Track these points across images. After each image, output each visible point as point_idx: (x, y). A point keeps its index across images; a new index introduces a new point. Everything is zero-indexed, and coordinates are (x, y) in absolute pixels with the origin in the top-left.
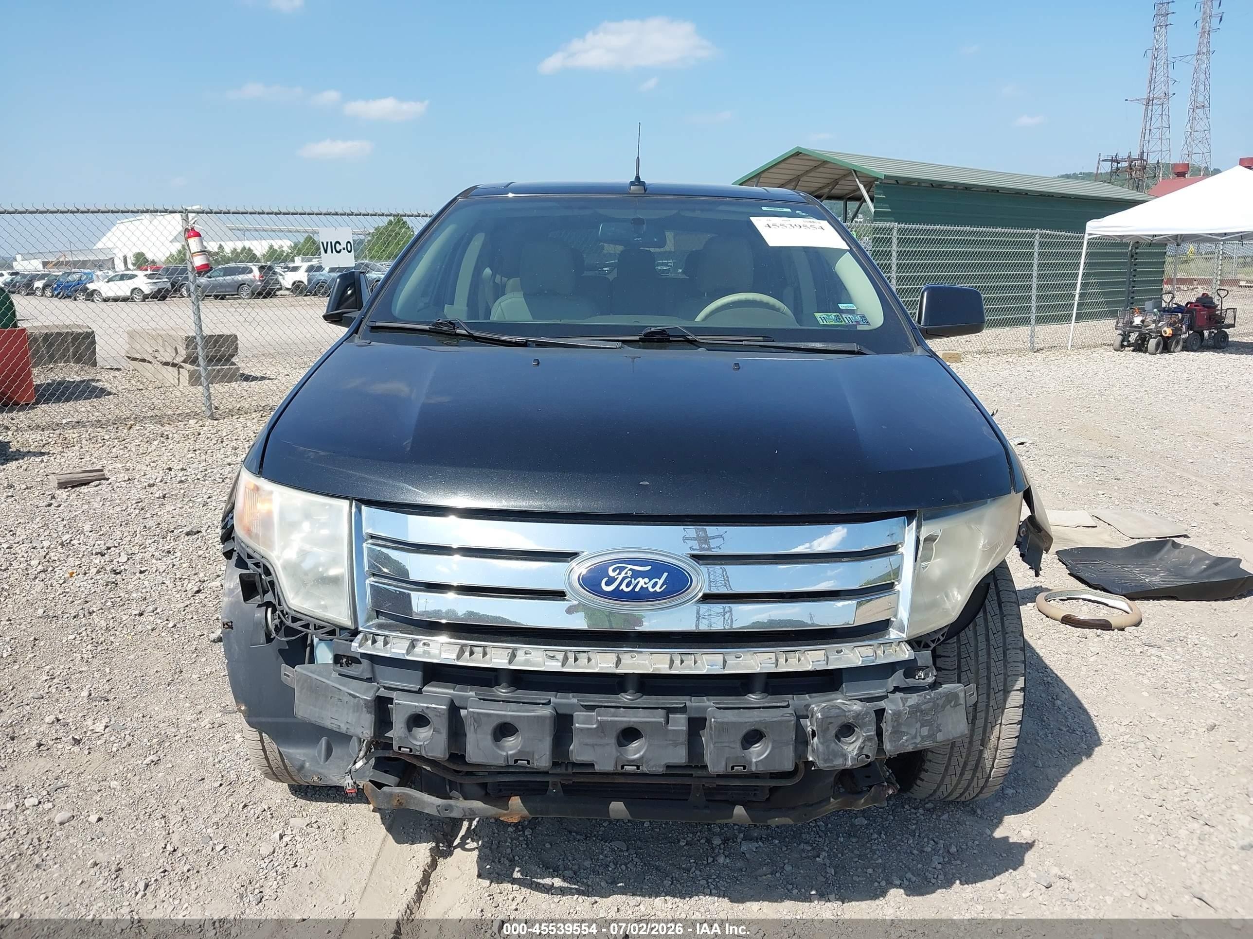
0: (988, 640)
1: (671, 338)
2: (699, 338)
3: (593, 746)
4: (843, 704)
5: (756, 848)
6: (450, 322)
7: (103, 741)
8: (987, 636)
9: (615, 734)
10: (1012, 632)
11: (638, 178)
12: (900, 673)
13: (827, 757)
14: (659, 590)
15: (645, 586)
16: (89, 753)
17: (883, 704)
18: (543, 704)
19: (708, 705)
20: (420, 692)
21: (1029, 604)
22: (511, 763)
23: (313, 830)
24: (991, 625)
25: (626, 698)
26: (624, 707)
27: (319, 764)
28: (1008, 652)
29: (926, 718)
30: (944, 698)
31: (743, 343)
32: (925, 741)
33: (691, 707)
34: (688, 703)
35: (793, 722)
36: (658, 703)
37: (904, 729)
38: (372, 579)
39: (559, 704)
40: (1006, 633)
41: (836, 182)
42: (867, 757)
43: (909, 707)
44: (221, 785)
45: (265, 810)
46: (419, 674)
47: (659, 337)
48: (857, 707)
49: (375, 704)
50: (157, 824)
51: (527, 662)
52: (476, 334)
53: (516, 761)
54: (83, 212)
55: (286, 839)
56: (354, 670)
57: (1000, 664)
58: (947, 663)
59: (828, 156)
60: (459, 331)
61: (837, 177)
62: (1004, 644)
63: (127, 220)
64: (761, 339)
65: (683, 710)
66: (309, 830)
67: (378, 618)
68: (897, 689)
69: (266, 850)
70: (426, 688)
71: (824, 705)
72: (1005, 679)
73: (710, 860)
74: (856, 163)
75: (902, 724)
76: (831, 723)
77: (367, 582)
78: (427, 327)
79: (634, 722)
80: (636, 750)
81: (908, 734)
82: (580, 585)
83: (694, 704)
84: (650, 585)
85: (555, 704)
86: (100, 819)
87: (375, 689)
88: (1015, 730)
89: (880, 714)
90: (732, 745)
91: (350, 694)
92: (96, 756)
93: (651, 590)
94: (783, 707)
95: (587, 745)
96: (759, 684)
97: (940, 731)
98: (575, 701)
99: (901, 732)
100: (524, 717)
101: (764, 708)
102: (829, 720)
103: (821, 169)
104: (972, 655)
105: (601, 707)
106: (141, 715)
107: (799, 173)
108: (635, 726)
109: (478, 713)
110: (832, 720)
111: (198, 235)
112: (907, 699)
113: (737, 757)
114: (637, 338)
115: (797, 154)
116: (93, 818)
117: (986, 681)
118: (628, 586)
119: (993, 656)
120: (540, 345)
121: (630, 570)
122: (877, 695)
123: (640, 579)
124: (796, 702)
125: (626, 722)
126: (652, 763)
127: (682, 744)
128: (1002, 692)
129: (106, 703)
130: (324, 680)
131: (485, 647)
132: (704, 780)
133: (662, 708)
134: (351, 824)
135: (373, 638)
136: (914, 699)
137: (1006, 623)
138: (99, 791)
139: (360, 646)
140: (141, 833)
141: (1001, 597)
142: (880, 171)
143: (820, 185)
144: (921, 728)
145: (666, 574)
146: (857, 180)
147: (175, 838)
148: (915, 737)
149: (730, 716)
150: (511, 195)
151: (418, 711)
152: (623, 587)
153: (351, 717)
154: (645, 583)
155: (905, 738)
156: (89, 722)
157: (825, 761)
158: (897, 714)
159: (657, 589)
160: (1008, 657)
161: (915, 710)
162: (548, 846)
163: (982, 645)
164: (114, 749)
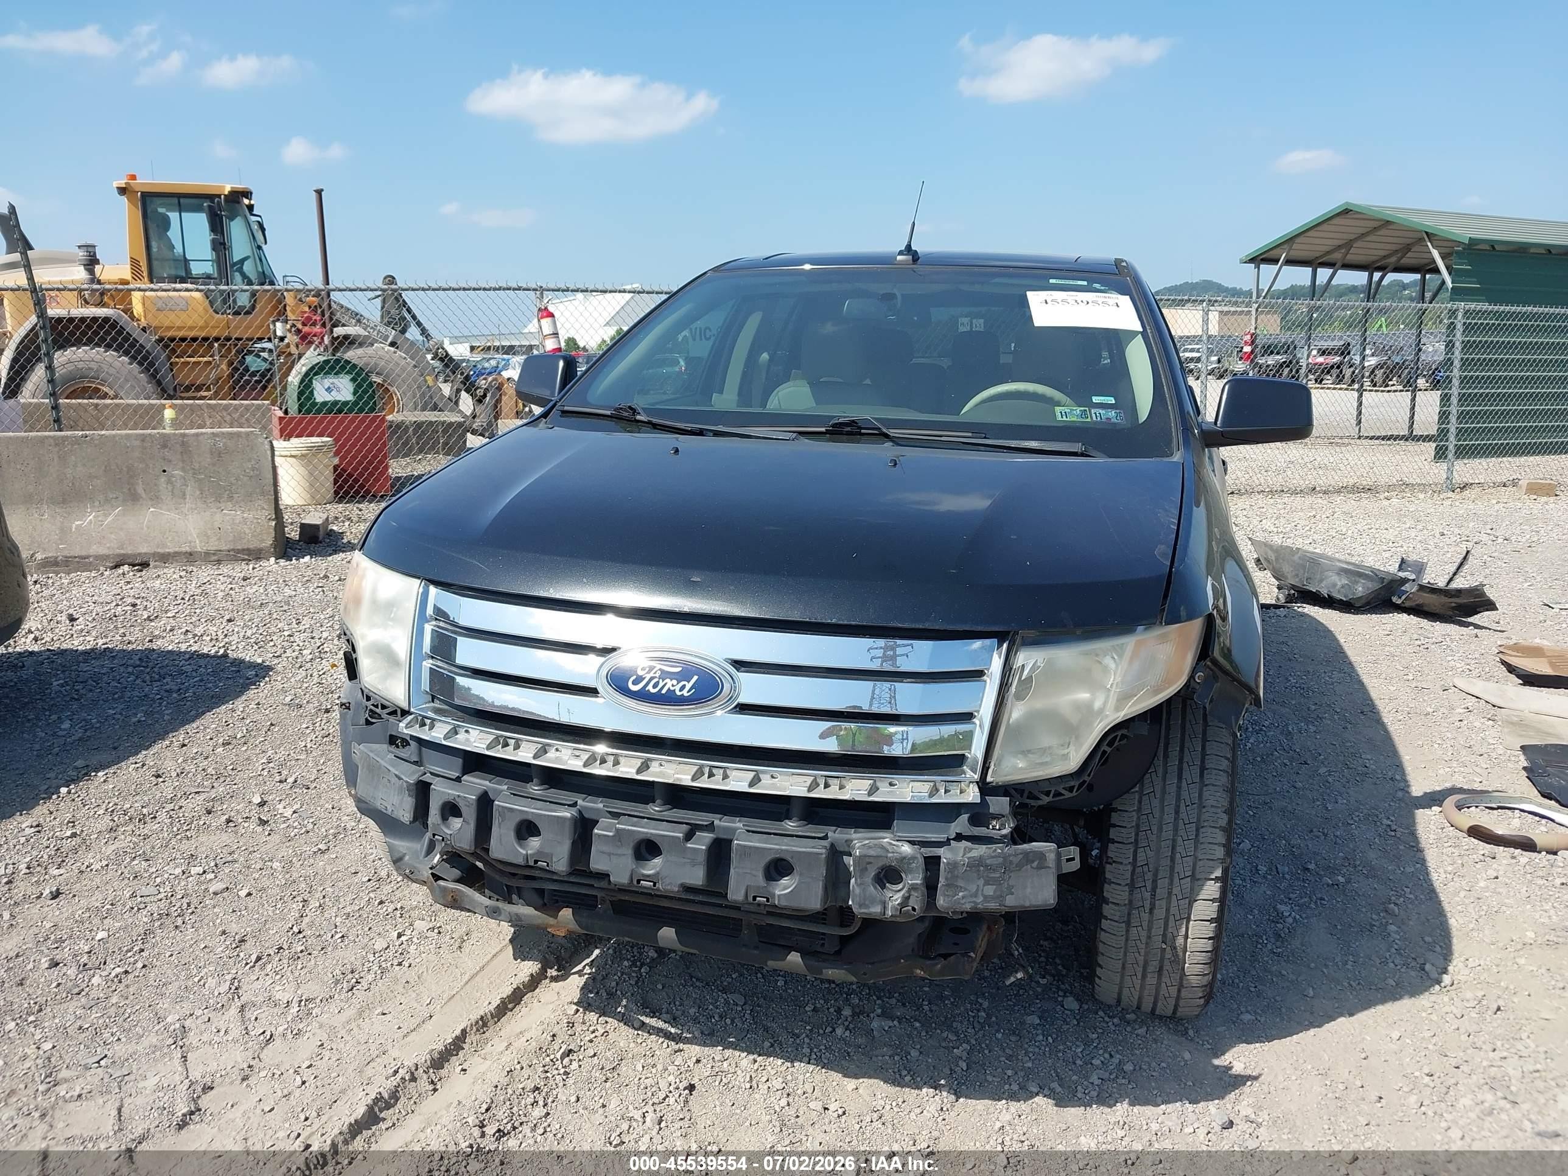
0: (1177, 812)
1: (863, 431)
2: (892, 432)
3: (609, 854)
4: (891, 844)
5: (890, 1027)
6: (630, 407)
7: (285, 825)
8: (1177, 808)
9: (632, 845)
10: (1212, 806)
11: (909, 247)
12: (965, 817)
13: (862, 902)
14: (686, 694)
15: (672, 688)
16: (269, 834)
17: (941, 851)
18: (569, 805)
19: (736, 826)
20: (458, 780)
21: (1434, 808)
22: (531, 863)
23: (434, 934)
24: (1185, 794)
25: (654, 809)
26: (648, 818)
27: (418, 858)
28: (1202, 830)
29: (993, 875)
30: (1021, 856)
31: (942, 439)
32: (989, 902)
33: (719, 827)
34: (716, 822)
35: (824, 856)
36: (684, 818)
37: (960, 883)
38: (431, 661)
39: (586, 808)
40: (1204, 807)
41: (1407, 248)
42: (914, 909)
43: (968, 858)
44: (369, 880)
45: (396, 909)
46: (459, 761)
47: (849, 429)
48: (906, 849)
49: (417, 789)
50: (294, 906)
51: (557, 760)
52: (654, 420)
53: (536, 862)
54: (434, 290)
55: (403, 938)
56: (404, 753)
57: (1190, 844)
58: (1122, 835)
59: (1389, 215)
60: (638, 417)
61: (1409, 241)
62: (1199, 820)
63: (566, 299)
64: (970, 434)
65: (710, 827)
66: (429, 934)
67: (433, 701)
68: (959, 837)
69: (380, 945)
70: (465, 777)
71: (867, 842)
72: (1194, 865)
73: (829, 1029)
74: (1429, 223)
75: (957, 876)
76: (871, 863)
77: (424, 663)
78: (608, 413)
79: (651, 834)
80: (653, 867)
81: (966, 889)
82: (608, 682)
83: (722, 823)
84: (677, 688)
85: (580, 806)
86: (249, 894)
87: (420, 774)
88: (1209, 929)
89: (932, 863)
90: (754, 872)
91: (396, 775)
92: (275, 838)
93: (678, 693)
94: (819, 838)
95: (603, 853)
96: (796, 809)
97: (1012, 894)
98: (601, 806)
99: (957, 886)
100: (545, 815)
101: (797, 836)
102: (867, 860)
103: (1381, 232)
104: (1155, 828)
105: (625, 815)
106: (330, 806)
107: (1352, 237)
108: (652, 839)
109: (503, 807)
110: (871, 860)
111: (551, 315)
112: (971, 850)
113: (759, 887)
114: (823, 429)
115: (1345, 212)
116: (243, 893)
117: (1169, 863)
118: (655, 686)
119: (1182, 833)
120: (717, 434)
121: (660, 669)
122: (933, 840)
123: (668, 680)
124: (837, 835)
125: (643, 833)
126: (667, 881)
127: (700, 864)
128: (1189, 879)
129: (305, 791)
130: (378, 759)
131: (517, 740)
132: (753, 916)
133: (687, 824)
134: (474, 935)
135: (422, 720)
136: (980, 850)
137: (1206, 794)
138: (261, 869)
139: (406, 727)
140: (278, 912)
141: (1206, 762)
142: (1464, 233)
143: (1383, 253)
144: (984, 886)
145: (696, 678)
146: (1429, 244)
147: (306, 920)
148: (976, 895)
149: (756, 842)
150: (807, 267)
151: (451, 799)
152: (650, 688)
153: (396, 800)
154: (673, 686)
155: (961, 894)
156: (281, 806)
157: (860, 906)
158: (953, 866)
159: (685, 693)
160: (1201, 835)
161: (977, 865)
162: (660, 987)
163: (1169, 818)
164: (292, 834)
